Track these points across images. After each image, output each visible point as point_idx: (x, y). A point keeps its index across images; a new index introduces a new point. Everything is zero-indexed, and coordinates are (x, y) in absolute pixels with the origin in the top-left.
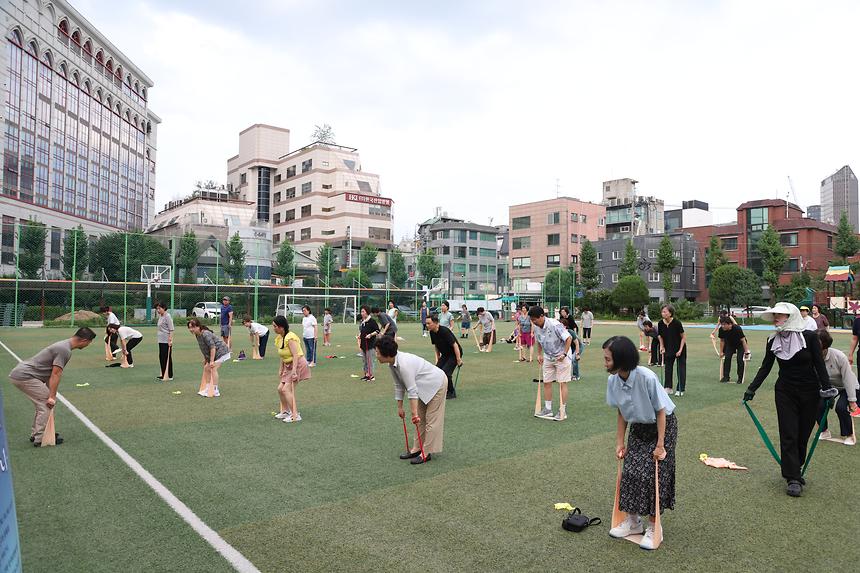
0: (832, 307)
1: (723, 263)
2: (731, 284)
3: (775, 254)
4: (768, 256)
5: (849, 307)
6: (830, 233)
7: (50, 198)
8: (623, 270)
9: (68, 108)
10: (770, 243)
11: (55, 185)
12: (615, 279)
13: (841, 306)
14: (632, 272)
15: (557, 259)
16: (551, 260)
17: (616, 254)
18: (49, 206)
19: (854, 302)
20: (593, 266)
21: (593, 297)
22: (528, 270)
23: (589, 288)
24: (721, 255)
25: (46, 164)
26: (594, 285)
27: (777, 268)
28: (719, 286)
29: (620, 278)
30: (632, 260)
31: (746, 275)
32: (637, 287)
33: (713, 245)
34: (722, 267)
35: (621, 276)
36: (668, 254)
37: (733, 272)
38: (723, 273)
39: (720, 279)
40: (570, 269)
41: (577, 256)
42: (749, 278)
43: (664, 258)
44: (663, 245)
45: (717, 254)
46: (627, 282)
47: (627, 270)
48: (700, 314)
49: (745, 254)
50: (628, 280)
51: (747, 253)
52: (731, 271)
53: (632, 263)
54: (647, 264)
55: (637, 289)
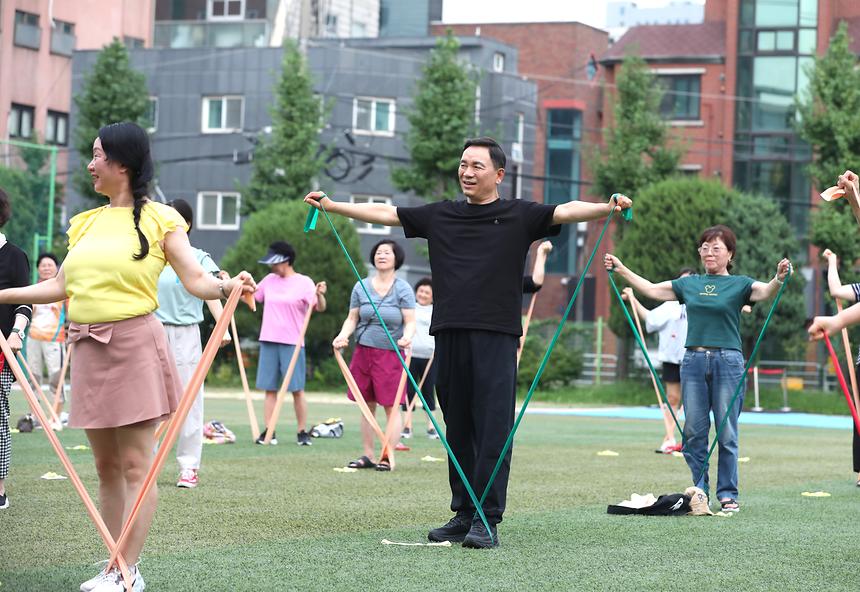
1: (665, 169)
8: (264, 177)
10: (836, 104)
14: (297, 187)
17: (216, 108)
24: (655, 135)
28: (654, 257)
29: (254, 209)
30: (301, 135)
31: (751, 220)
32: (328, 248)
33: (629, 97)
34: (663, 184)
35: (257, 204)
36: (455, 122)
37: (708, 206)
38: (668, 209)
39: (657, 229)
40: (27, 159)
41: (31, 109)
42: (765, 233)
43: (439, 135)
44: (437, 82)
45: (642, 131)
46: (282, 225)
47: (281, 180)
48: (568, 368)
49: (729, 138)
50: (289, 218)
51: (736, 136)
52: (700, 202)
53: (302, 150)
54: (360, 158)
55: (328, 259)
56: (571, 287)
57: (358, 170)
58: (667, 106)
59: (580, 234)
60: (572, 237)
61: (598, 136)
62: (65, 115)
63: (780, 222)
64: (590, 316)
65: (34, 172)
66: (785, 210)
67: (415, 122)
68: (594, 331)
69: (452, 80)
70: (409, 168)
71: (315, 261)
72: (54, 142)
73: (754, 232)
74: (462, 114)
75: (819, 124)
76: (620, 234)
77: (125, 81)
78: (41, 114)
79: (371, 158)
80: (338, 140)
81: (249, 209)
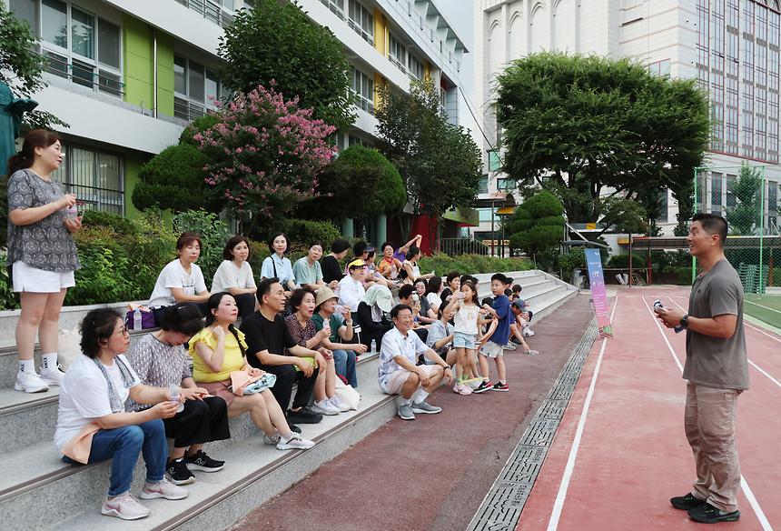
7: (740, 145)
9: (756, 36)
11: (745, 129)
18: (740, 154)
25: (736, 105)
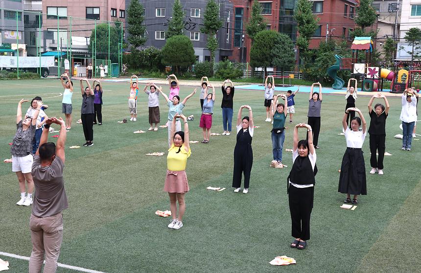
0: (355, 72)
1: (263, 28)
2: (271, 48)
3: (308, 22)
4: (302, 24)
5: (368, 72)
6: (353, 4)
8: (171, 29)
10: (304, 12)
12: (158, 37)
13: (362, 72)
14: (178, 32)
15: (96, 11)
16: (90, 12)
17: (159, 11)
19: (372, 68)
20: (140, 23)
21: (142, 55)
22: (64, 21)
23: (137, 46)
24: (261, 19)
26: (141, 43)
27: (308, 35)
28: (260, 49)
29: (169, 37)
30: (179, 20)
31: (283, 40)
32: (186, 47)
33: (255, 10)
34: (263, 31)
35: (169, 36)
36: (214, 17)
37: (273, 37)
38: (264, 38)
39: (261, 43)
40: (116, 25)
41: (116, 10)
42: (286, 43)
43: (211, 20)
44: (210, 7)
45: (257, 19)
46: (175, 41)
47: (174, 30)
48: (240, 74)
49: (278, 18)
50: (177, 40)
51: (280, 17)
52: (271, 36)
53: (179, 23)
54: (192, 25)
55: (186, 49)
56: (241, 50)
57: (192, 27)
58: (264, 11)
59: (243, 38)
60: (241, 38)
61: (247, 20)
62: (124, 11)
63: (290, 40)
64: (245, 62)
65: (118, 28)
66: (290, 37)
67: (205, 17)
68: (246, 65)
69: (214, 7)
70: (204, 27)
71: (183, 50)
72: (122, 17)
73: (283, 43)
74: (216, 15)
75: (299, 17)
76: (252, 43)
77: (138, 6)
78: (118, 10)
79: (195, 24)
80: (187, 20)
81: (167, 37)
